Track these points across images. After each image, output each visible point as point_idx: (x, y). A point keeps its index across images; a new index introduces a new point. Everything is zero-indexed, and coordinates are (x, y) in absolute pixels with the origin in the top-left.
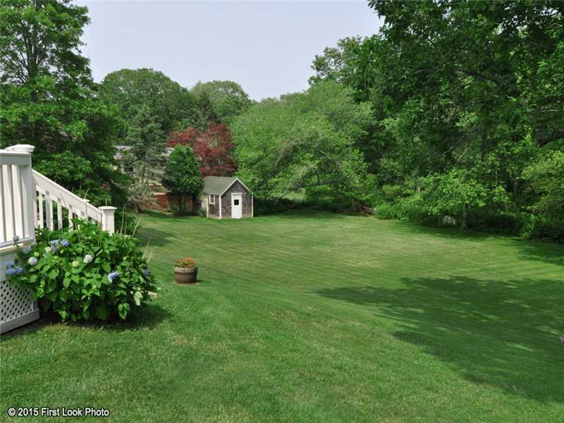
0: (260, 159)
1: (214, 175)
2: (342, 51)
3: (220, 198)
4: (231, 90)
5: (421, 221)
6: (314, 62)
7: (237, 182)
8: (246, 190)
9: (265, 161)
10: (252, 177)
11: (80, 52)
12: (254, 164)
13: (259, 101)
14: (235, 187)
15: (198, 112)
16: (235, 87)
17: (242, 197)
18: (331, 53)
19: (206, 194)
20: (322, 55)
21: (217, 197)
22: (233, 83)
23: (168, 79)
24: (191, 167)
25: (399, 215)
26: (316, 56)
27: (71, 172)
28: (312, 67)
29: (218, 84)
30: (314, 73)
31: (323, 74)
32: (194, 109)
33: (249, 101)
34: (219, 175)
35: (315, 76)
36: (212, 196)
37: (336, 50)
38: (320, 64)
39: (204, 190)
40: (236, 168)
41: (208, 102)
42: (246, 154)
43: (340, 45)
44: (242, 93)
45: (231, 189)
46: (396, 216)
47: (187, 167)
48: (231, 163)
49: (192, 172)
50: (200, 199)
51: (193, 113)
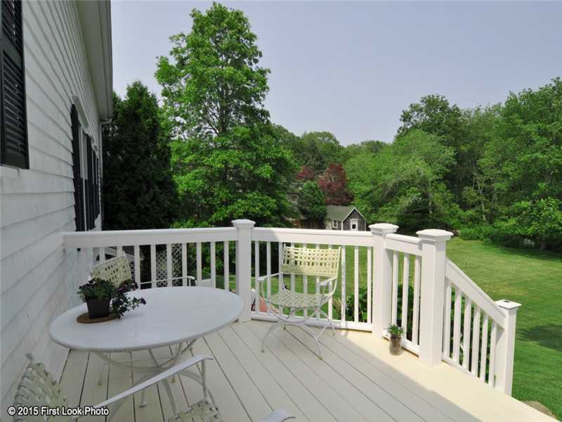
0: (371, 191)
1: (334, 204)
2: (423, 105)
3: (342, 224)
4: (327, 138)
5: (505, 243)
6: (402, 116)
7: (355, 210)
8: (361, 217)
9: (375, 193)
10: (365, 206)
11: (263, 106)
12: (366, 196)
13: (346, 146)
14: (353, 214)
15: (309, 155)
16: (329, 135)
17: (359, 222)
18: (414, 108)
19: (329, 220)
20: (409, 109)
21: (340, 222)
22: (329, 133)
23: (286, 131)
24: (318, 199)
25: (482, 236)
26: (404, 112)
27: (261, 209)
28: (401, 120)
29: (319, 134)
30: (402, 124)
31: (409, 125)
32: (305, 153)
33: (339, 146)
34: (337, 205)
35: (403, 126)
36: (335, 222)
37: (418, 105)
38: (406, 117)
39: (328, 217)
40: (352, 199)
41: (316, 148)
42: (359, 188)
43: (422, 101)
44: (335, 140)
45: (350, 216)
46: (478, 238)
47: (316, 198)
48: (347, 195)
49: (319, 202)
50: (325, 224)
51: (304, 155)
